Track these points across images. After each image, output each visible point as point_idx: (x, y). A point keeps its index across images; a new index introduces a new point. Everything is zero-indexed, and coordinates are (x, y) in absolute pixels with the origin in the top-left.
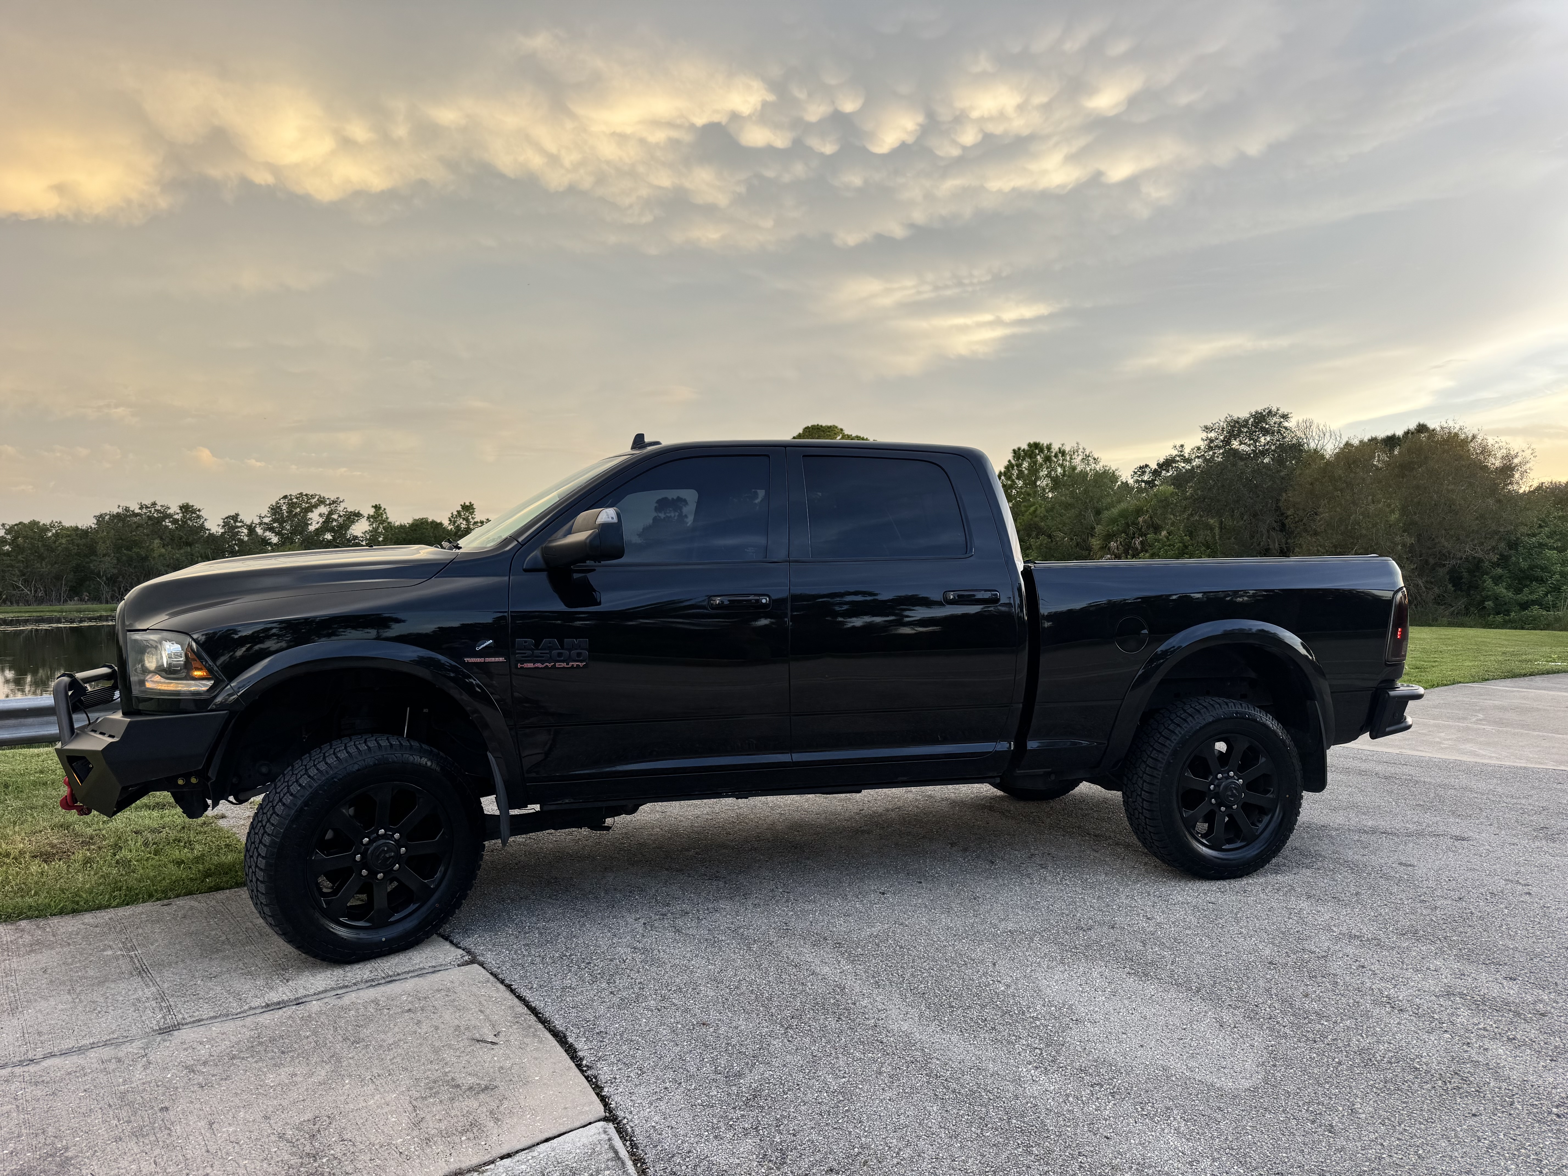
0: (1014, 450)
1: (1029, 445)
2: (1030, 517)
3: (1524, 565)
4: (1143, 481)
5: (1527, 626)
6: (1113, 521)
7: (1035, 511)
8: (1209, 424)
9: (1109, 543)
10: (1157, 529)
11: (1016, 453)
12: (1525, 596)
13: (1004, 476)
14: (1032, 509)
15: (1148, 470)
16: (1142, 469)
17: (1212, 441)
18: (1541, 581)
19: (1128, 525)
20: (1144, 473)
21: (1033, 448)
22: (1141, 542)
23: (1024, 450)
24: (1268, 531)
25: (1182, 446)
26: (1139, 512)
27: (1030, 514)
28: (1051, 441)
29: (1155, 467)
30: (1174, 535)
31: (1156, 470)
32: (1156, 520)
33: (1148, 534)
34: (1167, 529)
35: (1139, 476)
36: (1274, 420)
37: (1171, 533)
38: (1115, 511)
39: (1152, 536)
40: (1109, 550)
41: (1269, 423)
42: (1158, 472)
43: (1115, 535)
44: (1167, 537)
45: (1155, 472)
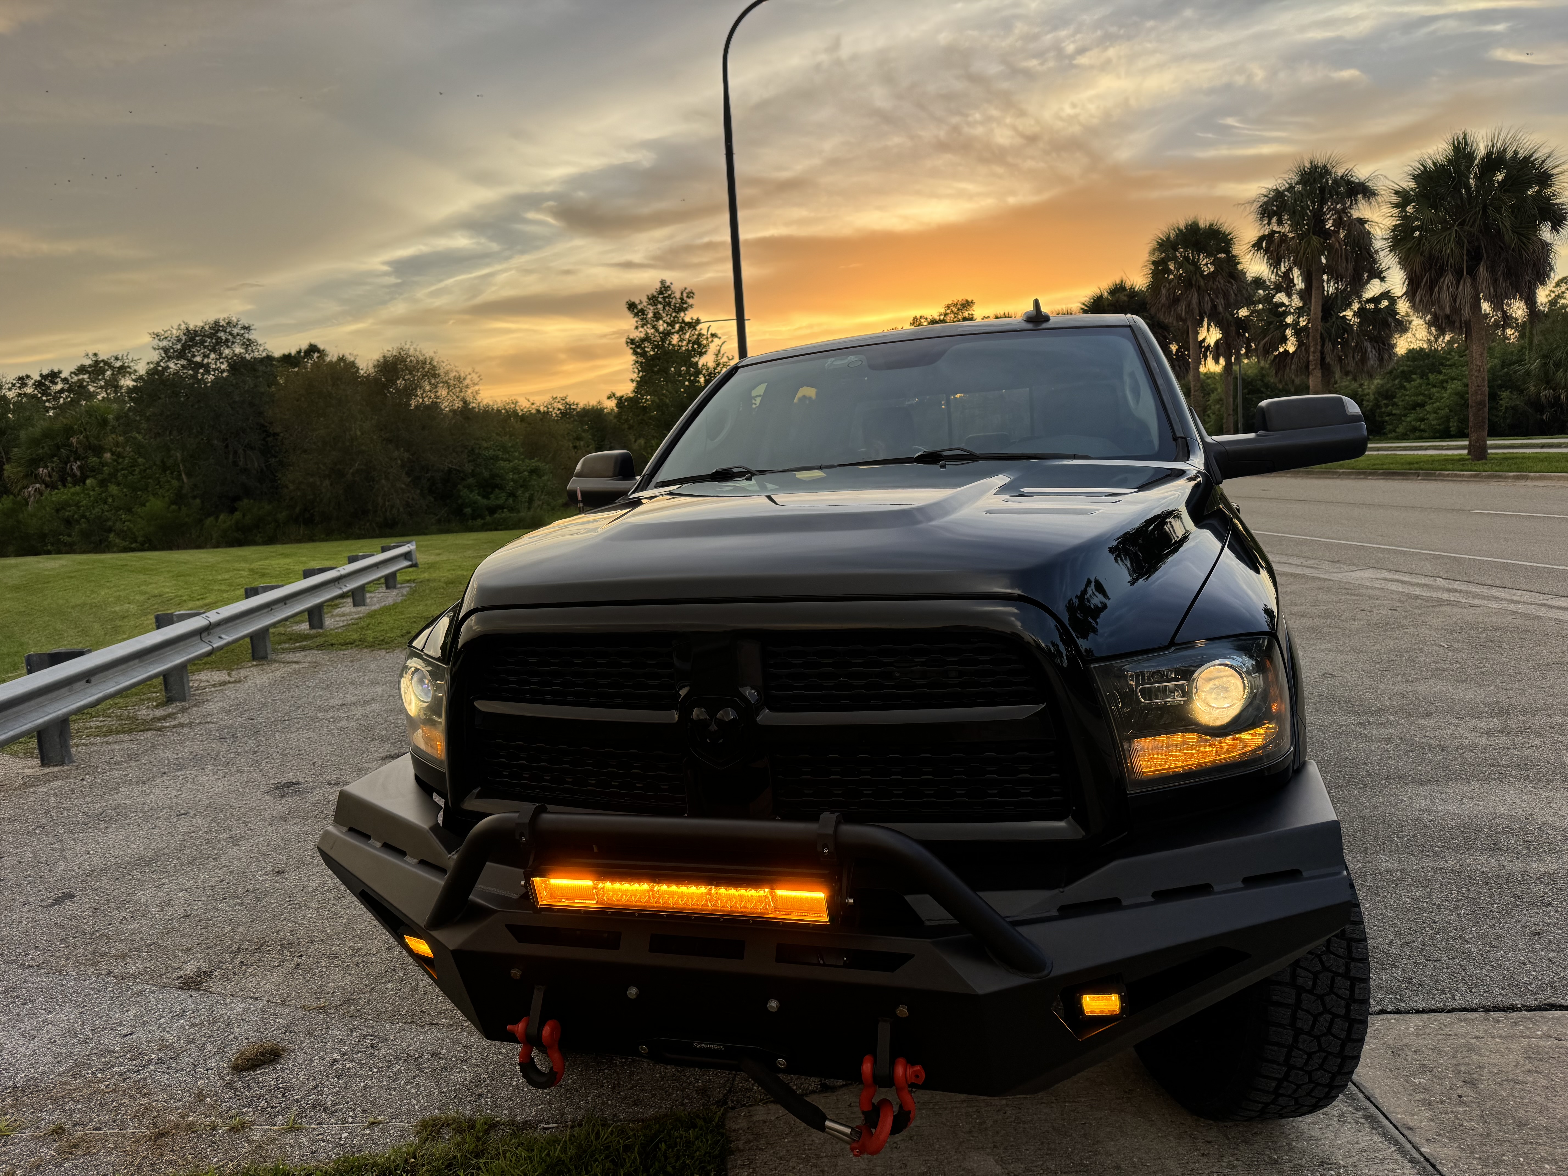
3: (486, 474)
4: (25, 394)
5: (500, 527)
6: (35, 442)
8: (159, 330)
10: (98, 451)
12: (493, 501)
15: (30, 382)
16: (22, 380)
17: (165, 350)
18: (501, 488)
19: (58, 447)
20: (24, 385)
22: (80, 467)
24: (244, 451)
29: (39, 378)
30: (124, 458)
31: (40, 382)
32: (93, 441)
33: (87, 457)
34: (111, 451)
35: (20, 388)
36: (235, 331)
37: (119, 455)
38: (37, 430)
39: (93, 460)
40: (37, 478)
41: (231, 334)
42: (44, 385)
43: (42, 460)
44: (115, 460)
45: (39, 385)
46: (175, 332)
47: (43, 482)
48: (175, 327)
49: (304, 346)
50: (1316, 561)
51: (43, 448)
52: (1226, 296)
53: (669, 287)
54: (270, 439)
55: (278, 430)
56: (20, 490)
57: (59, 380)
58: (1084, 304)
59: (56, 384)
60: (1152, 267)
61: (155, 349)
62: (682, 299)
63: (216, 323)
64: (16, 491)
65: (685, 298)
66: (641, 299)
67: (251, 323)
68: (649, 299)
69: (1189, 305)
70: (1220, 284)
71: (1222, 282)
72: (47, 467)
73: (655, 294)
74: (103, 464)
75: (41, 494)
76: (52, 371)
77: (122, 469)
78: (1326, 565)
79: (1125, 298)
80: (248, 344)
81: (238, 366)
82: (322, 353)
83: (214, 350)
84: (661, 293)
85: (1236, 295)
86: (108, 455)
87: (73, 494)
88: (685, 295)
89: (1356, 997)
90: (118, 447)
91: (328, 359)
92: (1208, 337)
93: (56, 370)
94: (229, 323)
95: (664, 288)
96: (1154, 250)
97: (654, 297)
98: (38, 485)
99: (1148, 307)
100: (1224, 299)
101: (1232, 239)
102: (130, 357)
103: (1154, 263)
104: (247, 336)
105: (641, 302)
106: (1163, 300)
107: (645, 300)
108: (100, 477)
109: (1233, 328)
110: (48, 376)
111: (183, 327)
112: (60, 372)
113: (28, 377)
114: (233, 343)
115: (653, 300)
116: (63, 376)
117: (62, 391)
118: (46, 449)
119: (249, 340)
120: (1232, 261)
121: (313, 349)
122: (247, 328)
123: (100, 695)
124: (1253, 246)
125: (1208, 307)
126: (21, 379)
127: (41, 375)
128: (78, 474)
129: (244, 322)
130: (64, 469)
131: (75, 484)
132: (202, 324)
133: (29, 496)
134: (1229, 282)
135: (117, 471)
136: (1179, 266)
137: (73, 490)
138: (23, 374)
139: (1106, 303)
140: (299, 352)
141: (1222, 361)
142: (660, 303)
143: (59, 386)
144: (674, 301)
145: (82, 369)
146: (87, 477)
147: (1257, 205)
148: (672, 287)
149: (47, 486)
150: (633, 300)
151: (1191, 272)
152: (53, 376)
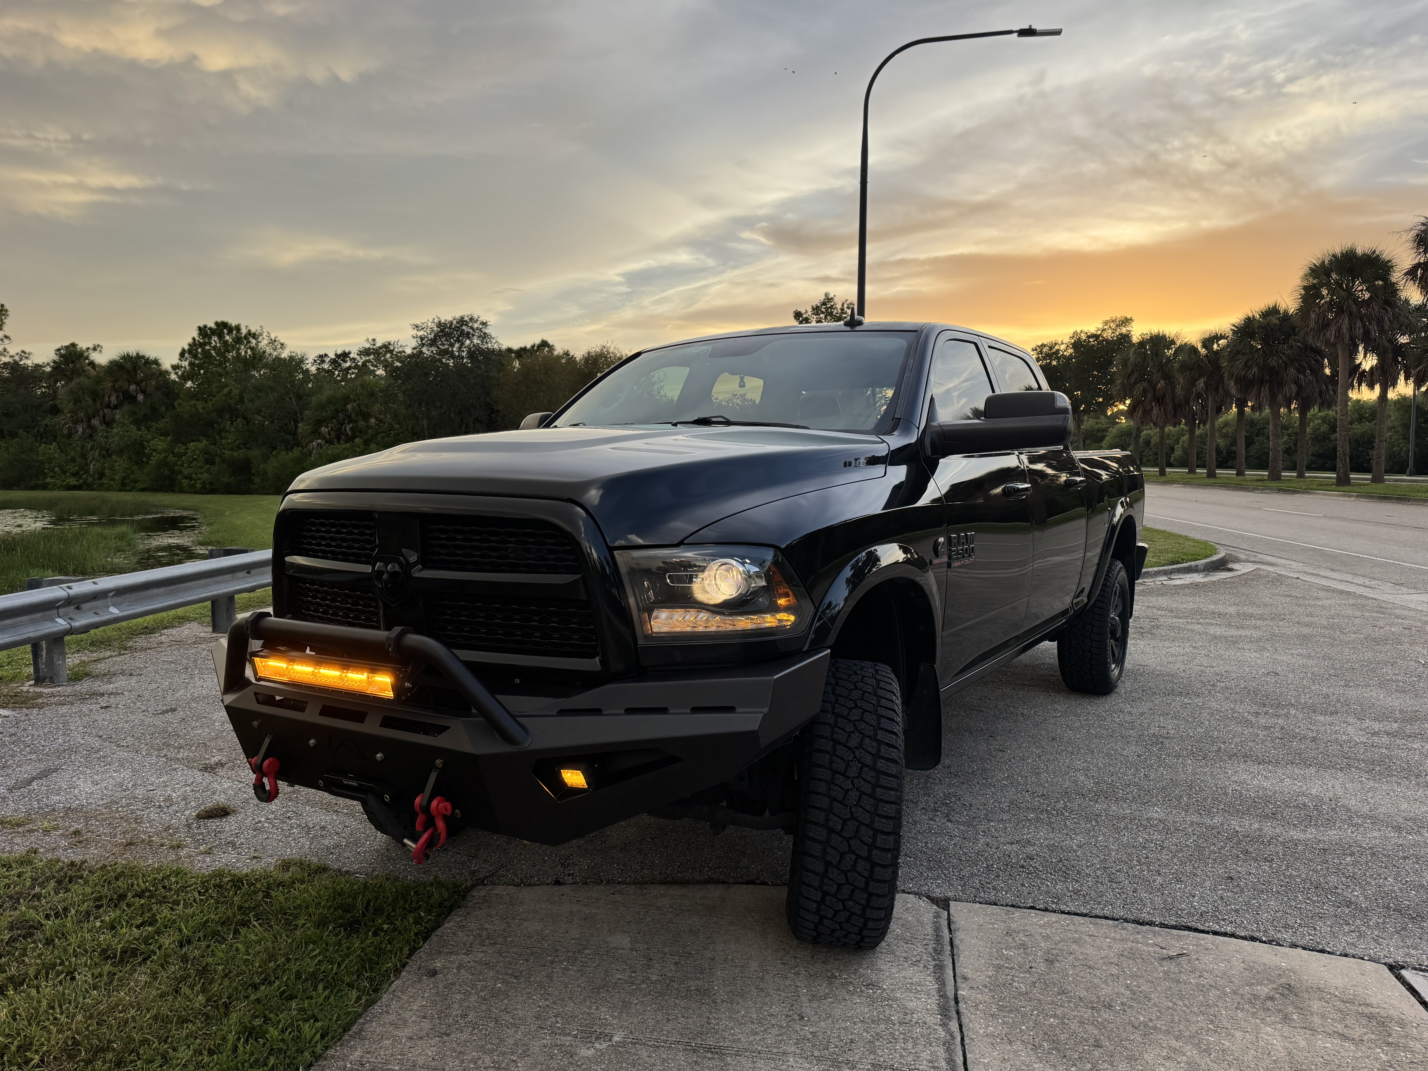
0: (200, 328)
1: (217, 323)
2: (224, 398)
4: (323, 369)
6: (322, 407)
7: (230, 392)
8: (418, 322)
9: (320, 428)
10: (366, 416)
11: (202, 331)
13: (189, 354)
14: (226, 390)
15: (327, 360)
16: (322, 358)
17: (422, 339)
19: (337, 412)
20: (323, 362)
21: (221, 327)
22: (351, 428)
23: (210, 329)
25: (374, 340)
26: (346, 399)
27: (224, 395)
28: (240, 322)
29: (334, 357)
30: (384, 423)
31: (334, 360)
32: (363, 408)
33: (357, 421)
34: (375, 417)
35: (319, 364)
36: (476, 326)
37: (381, 421)
38: (323, 397)
39: (362, 424)
40: (320, 435)
41: (471, 328)
42: (337, 362)
43: (324, 421)
44: (378, 425)
45: (333, 362)
46: (430, 324)
47: (324, 438)
48: (431, 320)
49: (538, 342)
50: (1380, 583)
51: (327, 411)
52: (1380, 322)
53: (832, 298)
54: (494, 415)
55: (499, 408)
56: (307, 444)
57: (348, 359)
58: (1234, 325)
59: (346, 362)
60: (1303, 292)
61: (413, 337)
62: (842, 309)
63: (462, 318)
64: (304, 444)
65: (845, 309)
66: (806, 310)
67: (488, 320)
68: (813, 309)
69: (1339, 329)
70: (1374, 310)
71: (1376, 309)
72: (327, 427)
73: (819, 304)
74: (368, 427)
75: (321, 447)
76: (344, 352)
77: (382, 432)
78: (1387, 587)
79: (1277, 322)
80: (484, 337)
81: (474, 353)
82: (551, 348)
83: (458, 341)
84: (824, 304)
85: (1391, 322)
86: (373, 420)
87: (344, 449)
88: (845, 306)
89: (878, 844)
90: (381, 414)
91: (556, 353)
92: (1364, 363)
93: (347, 351)
94: (471, 319)
95: (828, 299)
96: (1306, 275)
97: (817, 307)
98: (320, 441)
99: (1297, 330)
100: (1378, 325)
101: (1392, 267)
102: (399, 344)
103: (1305, 288)
104: (484, 330)
105: (806, 312)
106: (1312, 324)
107: (810, 310)
108: (365, 437)
109: (1390, 355)
110: (341, 355)
111: (436, 320)
112: (350, 353)
113: (326, 355)
114: (473, 335)
115: (816, 310)
116: (351, 356)
117: (349, 368)
118: (329, 412)
119: (485, 334)
120: (1392, 289)
121: (544, 344)
122: (484, 324)
123: (255, 584)
124: (1406, 274)
125: (1359, 331)
126: (321, 356)
127: (336, 355)
128: (350, 434)
129: (483, 319)
130: (340, 429)
131: (346, 441)
132: (451, 319)
133: (313, 449)
134: (1384, 309)
135: (378, 433)
136: (1331, 292)
137: (344, 446)
138: (322, 353)
139: (1256, 325)
140: (533, 346)
141: (1377, 388)
142: (823, 313)
143: (348, 364)
144: (835, 311)
145: (366, 352)
146: (356, 437)
147: (1414, 233)
148: (835, 298)
149: (326, 442)
150: (799, 310)
151: (1343, 297)
152: (345, 355)
